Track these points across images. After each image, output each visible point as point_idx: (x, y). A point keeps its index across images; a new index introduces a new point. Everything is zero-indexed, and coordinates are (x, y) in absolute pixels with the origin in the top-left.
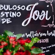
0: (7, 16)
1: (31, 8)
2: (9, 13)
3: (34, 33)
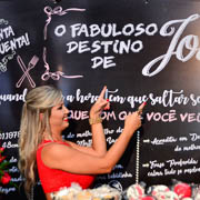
0: (106, 51)
1: (173, 29)
2: (111, 43)
3: (174, 96)
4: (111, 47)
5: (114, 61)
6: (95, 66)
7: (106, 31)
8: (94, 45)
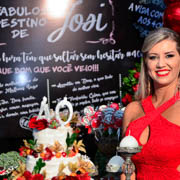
0: (21, 26)
2: (24, 20)
3: (70, 55)
4: (24, 23)
5: (27, 32)
6: (14, 36)
7: (20, 12)
8: (12, 22)
